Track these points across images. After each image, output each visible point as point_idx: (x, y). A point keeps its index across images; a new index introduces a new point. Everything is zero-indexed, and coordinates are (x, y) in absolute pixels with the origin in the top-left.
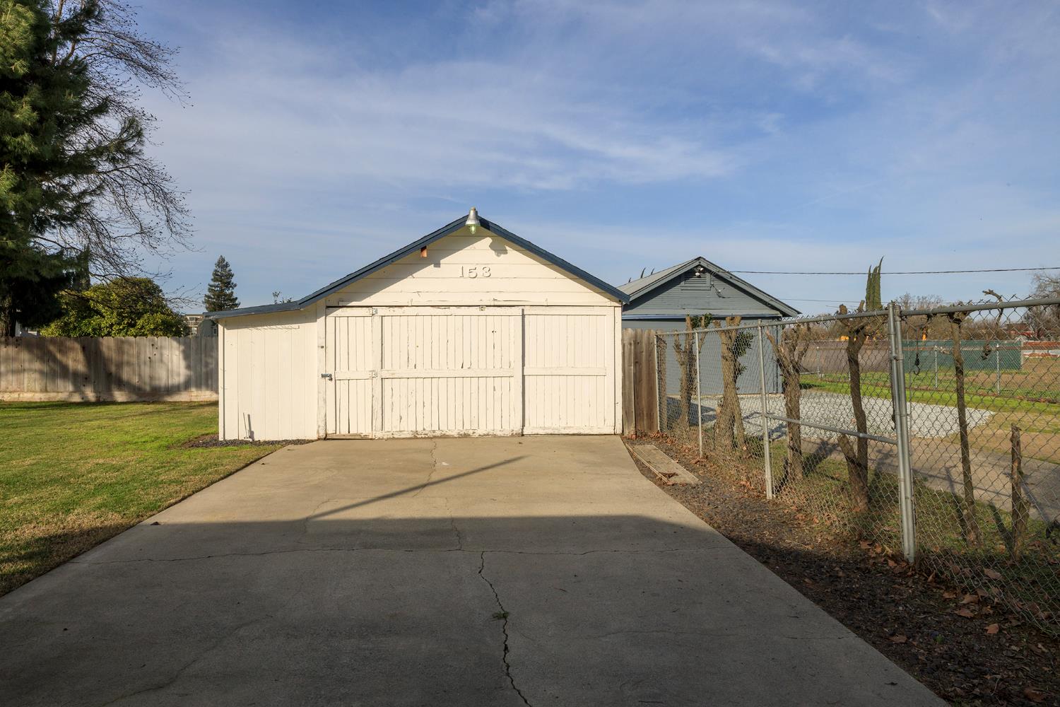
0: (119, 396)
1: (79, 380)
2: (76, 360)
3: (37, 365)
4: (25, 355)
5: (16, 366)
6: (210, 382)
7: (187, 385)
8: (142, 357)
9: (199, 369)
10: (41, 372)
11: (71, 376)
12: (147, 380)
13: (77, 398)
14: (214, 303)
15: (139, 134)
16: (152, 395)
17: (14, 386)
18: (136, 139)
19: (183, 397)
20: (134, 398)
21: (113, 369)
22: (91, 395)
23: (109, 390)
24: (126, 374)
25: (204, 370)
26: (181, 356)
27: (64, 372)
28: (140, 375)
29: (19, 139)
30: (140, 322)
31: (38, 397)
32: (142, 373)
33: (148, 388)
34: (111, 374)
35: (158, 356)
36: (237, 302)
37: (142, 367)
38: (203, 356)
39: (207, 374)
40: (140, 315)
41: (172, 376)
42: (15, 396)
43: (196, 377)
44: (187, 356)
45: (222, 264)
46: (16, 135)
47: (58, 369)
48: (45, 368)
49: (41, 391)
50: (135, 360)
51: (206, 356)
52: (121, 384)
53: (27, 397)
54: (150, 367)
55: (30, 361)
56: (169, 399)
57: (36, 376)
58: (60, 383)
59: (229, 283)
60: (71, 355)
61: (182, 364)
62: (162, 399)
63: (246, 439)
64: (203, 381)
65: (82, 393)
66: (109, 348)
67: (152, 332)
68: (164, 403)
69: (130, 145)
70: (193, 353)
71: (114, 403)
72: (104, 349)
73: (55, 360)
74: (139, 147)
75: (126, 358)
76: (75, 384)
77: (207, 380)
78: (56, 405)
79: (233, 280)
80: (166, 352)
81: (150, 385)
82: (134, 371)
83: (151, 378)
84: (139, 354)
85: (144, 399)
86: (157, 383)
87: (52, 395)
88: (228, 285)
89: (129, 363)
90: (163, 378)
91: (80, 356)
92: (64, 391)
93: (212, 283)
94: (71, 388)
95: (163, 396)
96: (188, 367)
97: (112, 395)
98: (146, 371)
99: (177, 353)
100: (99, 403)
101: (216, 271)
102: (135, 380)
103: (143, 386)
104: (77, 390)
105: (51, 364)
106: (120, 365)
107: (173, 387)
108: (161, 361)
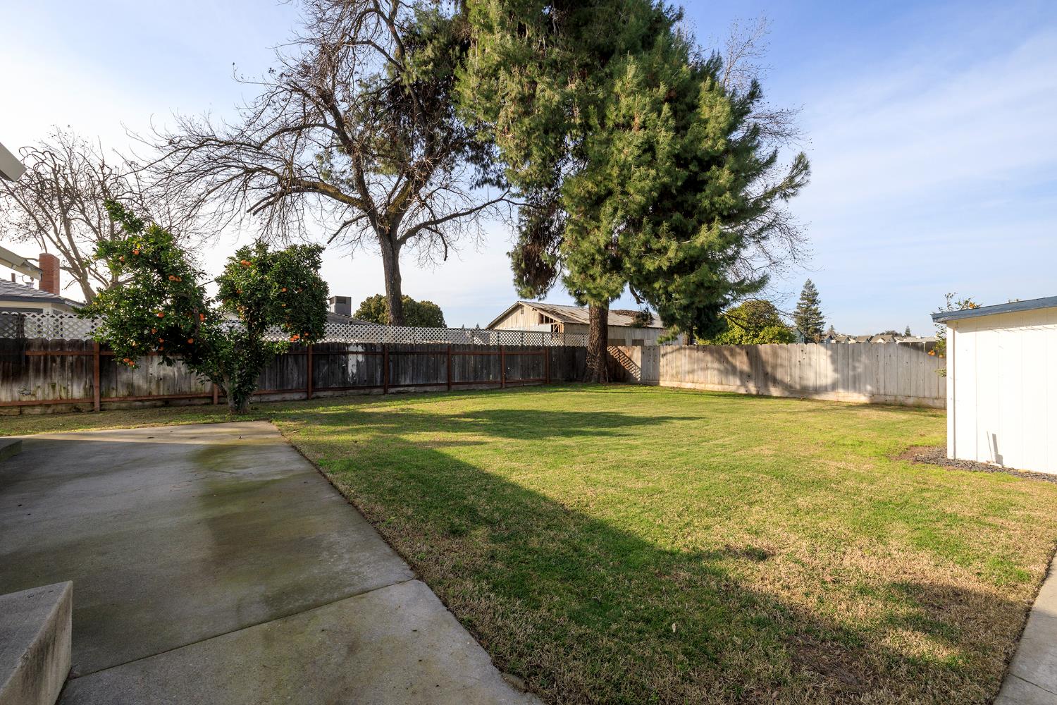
0: (775, 391)
1: (745, 377)
2: (742, 362)
3: (716, 365)
4: (709, 358)
5: (703, 365)
6: (857, 386)
7: (834, 387)
8: (793, 360)
9: (846, 372)
10: (719, 370)
11: (738, 373)
12: (797, 379)
13: (742, 391)
14: (801, 318)
15: (806, 167)
16: (803, 393)
17: (702, 379)
18: (804, 172)
19: (830, 397)
20: (787, 394)
21: (769, 370)
22: (753, 390)
23: (766, 386)
24: (780, 374)
25: (851, 373)
26: (829, 361)
27: (733, 371)
28: (791, 376)
29: (723, 198)
30: (762, 334)
31: (718, 388)
32: (793, 374)
33: (798, 387)
34: (767, 374)
35: (807, 360)
36: (821, 315)
37: (793, 369)
38: (850, 361)
39: (854, 377)
40: (761, 328)
41: (820, 377)
42: (703, 385)
43: (844, 380)
44: (834, 361)
45: (809, 286)
46: (720, 196)
47: (730, 368)
48: (722, 367)
49: (719, 384)
50: (786, 363)
51: (853, 361)
52: (775, 382)
53: (710, 387)
54: (800, 368)
55: (712, 362)
56: (817, 397)
57: (716, 372)
58: (731, 378)
59: (814, 300)
60: (739, 358)
61: (830, 367)
62: (810, 397)
63: (992, 464)
64: (851, 384)
65: (746, 387)
66: (766, 353)
67: (771, 340)
68: (813, 400)
69: (798, 180)
70: (840, 358)
71: (770, 397)
72: (763, 355)
73: (728, 362)
74: (806, 178)
75: (779, 361)
76: (741, 380)
77: (854, 383)
78: (729, 395)
79: (818, 298)
80: (814, 357)
81: (800, 384)
82: (786, 372)
83: (801, 378)
84: (790, 358)
85: (793, 395)
86: (806, 383)
87: (726, 387)
88: (814, 302)
89: (781, 365)
90: (811, 380)
91: (745, 359)
92: (734, 385)
93: (801, 302)
94: (738, 382)
95: (811, 394)
96: (836, 370)
97: (768, 390)
98: (796, 372)
99: (825, 357)
100: (759, 396)
101: (804, 291)
102: (787, 379)
103: (793, 384)
104: (743, 384)
105: (725, 364)
106: (775, 367)
107: (820, 387)
108: (810, 365)
